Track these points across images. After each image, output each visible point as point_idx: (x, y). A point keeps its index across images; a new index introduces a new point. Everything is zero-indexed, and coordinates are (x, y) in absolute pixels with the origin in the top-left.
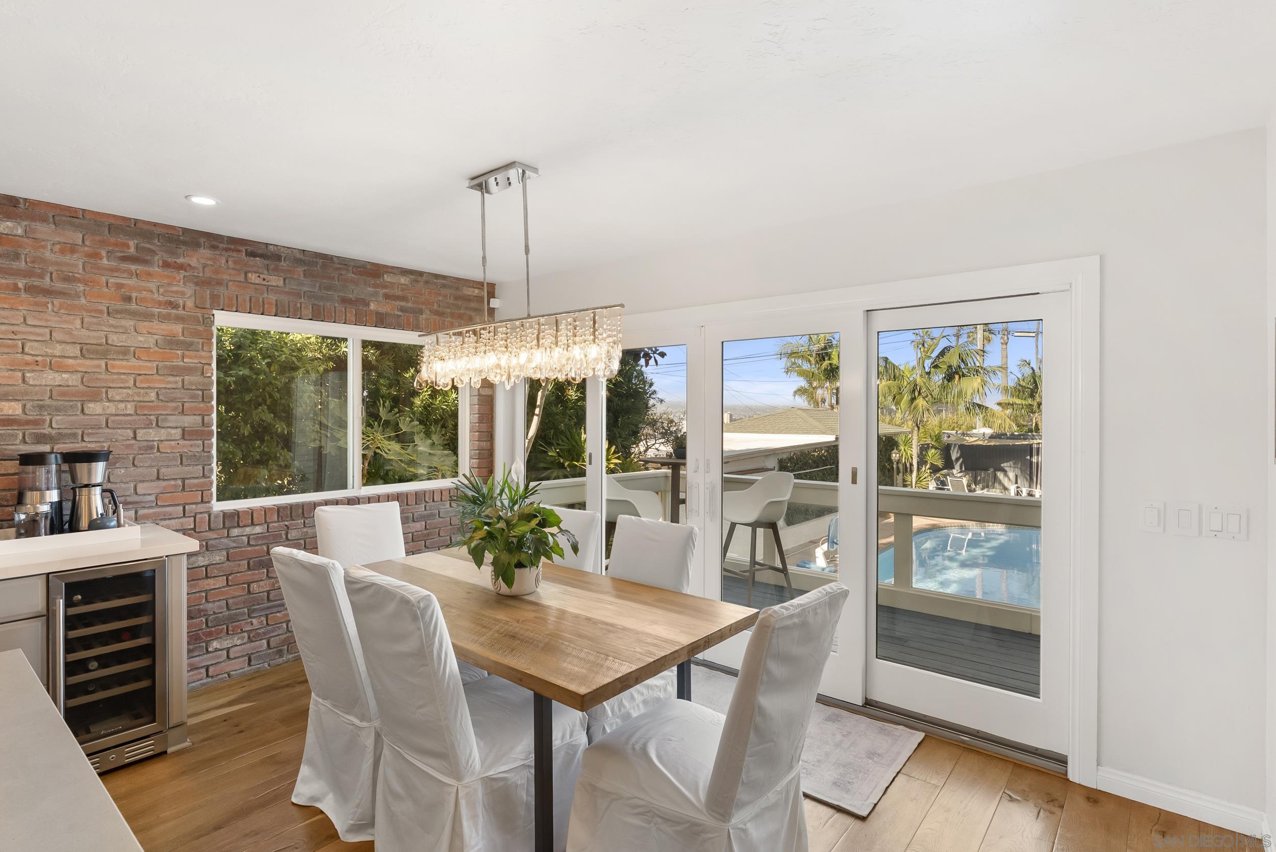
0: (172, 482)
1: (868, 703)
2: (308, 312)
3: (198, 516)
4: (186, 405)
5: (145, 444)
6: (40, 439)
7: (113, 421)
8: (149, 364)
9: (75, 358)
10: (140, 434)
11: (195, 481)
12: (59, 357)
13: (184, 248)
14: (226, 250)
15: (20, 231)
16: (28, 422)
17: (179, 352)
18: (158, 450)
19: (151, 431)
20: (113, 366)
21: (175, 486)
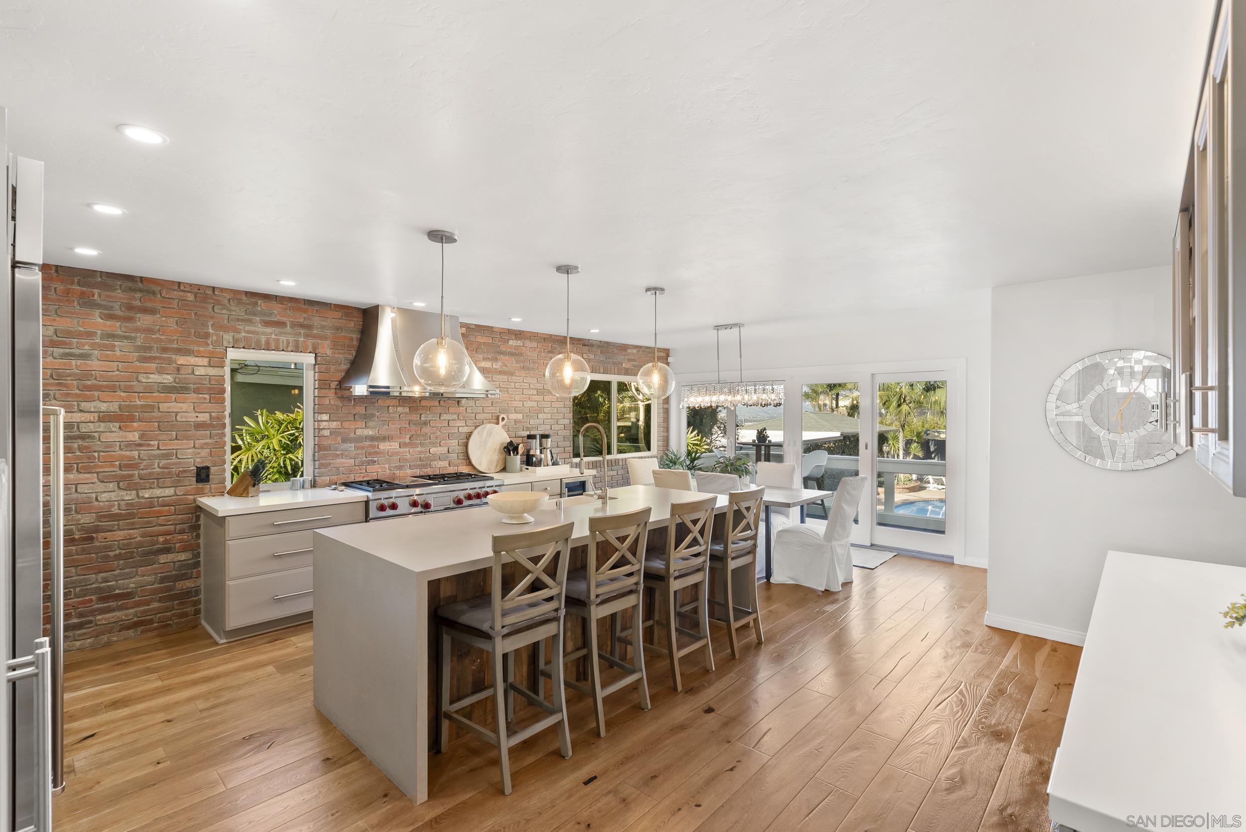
1: (872, 545)
2: (602, 370)
4: (564, 415)
6: (528, 429)
11: (568, 448)
12: (532, 395)
14: (577, 344)
15: (522, 345)
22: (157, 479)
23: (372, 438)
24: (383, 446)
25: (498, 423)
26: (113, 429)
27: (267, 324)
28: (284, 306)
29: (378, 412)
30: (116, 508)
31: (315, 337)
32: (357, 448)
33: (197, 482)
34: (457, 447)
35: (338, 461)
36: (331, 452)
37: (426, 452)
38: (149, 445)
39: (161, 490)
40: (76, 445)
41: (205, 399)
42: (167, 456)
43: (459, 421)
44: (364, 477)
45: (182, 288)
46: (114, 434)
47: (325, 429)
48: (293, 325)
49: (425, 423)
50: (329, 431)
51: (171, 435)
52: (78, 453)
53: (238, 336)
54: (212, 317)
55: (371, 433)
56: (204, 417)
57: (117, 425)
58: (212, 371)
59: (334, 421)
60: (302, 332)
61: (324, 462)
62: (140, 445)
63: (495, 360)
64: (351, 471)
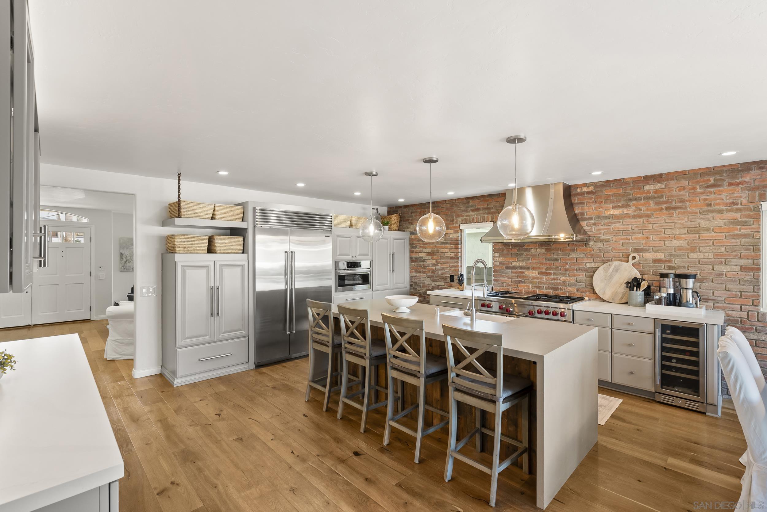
0: (734, 293)
3: (750, 313)
4: (742, 254)
5: (719, 272)
6: (667, 268)
7: (702, 262)
8: (720, 234)
9: (685, 234)
10: (716, 268)
11: (748, 294)
12: (678, 234)
13: (741, 173)
15: (663, 187)
16: (666, 261)
17: (738, 227)
18: (726, 276)
19: (722, 266)
20: (702, 236)
21: (736, 295)
22: (440, 278)
23: (521, 268)
24: (528, 273)
25: (628, 261)
26: (430, 259)
27: (473, 211)
28: (479, 200)
29: (525, 252)
30: (430, 287)
31: (492, 213)
32: (513, 273)
33: (450, 281)
34: (585, 278)
35: (503, 279)
36: (500, 274)
37: (558, 279)
38: (438, 265)
39: (441, 283)
40: (422, 264)
41: (453, 247)
42: (442, 270)
43: (586, 259)
44: (516, 290)
45: (446, 202)
46: (430, 261)
47: (497, 261)
48: (483, 209)
49: (557, 260)
50: (499, 262)
51: (443, 261)
52: (423, 267)
53: (463, 218)
54: (455, 212)
55: (520, 264)
56: (452, 255)
57: (431, 257)
58: (455, 235)
59: (501, 257)
60: (487, 211)
61: (496, 279)
62: (436, 265)
63: (627, 206)
64: (509, 286)
